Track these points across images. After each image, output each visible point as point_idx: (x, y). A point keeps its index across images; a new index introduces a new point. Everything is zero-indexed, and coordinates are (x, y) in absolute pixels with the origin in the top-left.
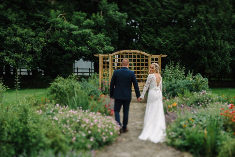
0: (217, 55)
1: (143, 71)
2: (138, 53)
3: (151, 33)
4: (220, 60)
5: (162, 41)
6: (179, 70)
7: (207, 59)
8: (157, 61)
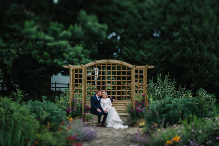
0: (205, 68)
1: (125, 86)
2: (118, 64)
3: (133, 46)
4: (207, 73)
5: (145, 54)
6: (168, 84)
7: (194, 72)
8: (142, 73)
